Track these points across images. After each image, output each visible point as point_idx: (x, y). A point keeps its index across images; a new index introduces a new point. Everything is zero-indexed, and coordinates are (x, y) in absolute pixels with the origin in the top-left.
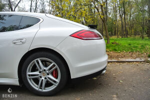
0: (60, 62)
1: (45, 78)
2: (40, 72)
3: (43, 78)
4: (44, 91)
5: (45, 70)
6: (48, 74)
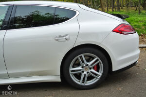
0: (103, 56)
1: (88, 73)
2: (82, 67)
3: (85, 73)
4: (86, 84)
5: (87, 65)
6: (90, 69)
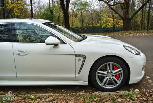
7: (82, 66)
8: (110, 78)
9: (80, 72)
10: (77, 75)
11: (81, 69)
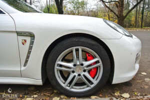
7: (29, 53)
8: (79, 75)
9: (26, 61)
10: (23, 68)
11: (28, 57)
